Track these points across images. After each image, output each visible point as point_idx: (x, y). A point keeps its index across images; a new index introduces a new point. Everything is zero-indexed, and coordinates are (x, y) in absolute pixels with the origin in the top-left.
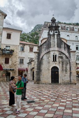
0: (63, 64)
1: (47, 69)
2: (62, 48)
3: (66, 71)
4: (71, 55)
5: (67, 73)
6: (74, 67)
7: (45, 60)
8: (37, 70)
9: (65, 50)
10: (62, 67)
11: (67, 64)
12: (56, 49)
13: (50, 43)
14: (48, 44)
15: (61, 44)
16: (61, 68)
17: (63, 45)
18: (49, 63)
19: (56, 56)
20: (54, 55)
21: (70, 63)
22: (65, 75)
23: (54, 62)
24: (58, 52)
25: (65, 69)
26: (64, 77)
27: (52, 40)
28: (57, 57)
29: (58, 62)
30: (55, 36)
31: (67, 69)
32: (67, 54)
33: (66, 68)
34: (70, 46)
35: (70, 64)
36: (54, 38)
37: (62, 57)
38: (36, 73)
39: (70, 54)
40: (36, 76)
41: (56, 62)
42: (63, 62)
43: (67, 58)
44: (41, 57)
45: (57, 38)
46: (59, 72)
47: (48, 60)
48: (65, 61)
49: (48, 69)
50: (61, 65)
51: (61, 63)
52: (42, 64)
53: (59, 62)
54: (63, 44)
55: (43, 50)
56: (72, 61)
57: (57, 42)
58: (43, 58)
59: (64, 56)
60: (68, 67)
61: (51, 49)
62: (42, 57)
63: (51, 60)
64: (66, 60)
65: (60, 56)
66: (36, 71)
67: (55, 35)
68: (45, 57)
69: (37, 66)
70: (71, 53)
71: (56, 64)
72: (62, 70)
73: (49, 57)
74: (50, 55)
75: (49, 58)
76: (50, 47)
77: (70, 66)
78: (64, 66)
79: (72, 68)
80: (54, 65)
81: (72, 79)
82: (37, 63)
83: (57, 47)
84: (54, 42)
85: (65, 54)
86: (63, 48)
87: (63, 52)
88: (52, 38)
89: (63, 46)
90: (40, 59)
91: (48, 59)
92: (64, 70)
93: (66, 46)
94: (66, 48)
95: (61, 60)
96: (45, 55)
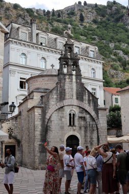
0: (86, 131)
1: (58, 140)
2: (84, 102)
3: (91, 144)
6: (105, 137)
7: (56, 122)
8: (40, 143)
9: (90, 105)
10: (85, 136)
11: (93, 130)
12: (75, 102)
13: (65, 90)
14: (61, 92)
15: (83, 93)
16: (83, 137)
17: (87, 96)
18: (62, 128)
19: (74, 115)
20: (70, 115)
21: (97, 129)
23: (71, 127)
24: (78, 108)
25: (89, 140)
27: (68, 85)
28: (76, 118)
29: (77, 128)
30: (72, 77)
31: (94, 140)
32: (93, 113)
34: (98, 99)
35: (98, 132)
36: (72, 81)
37: (84, 117)
38: (39, 148)
39: (97, 113)
40: (39, 155)
41: (74, 128)
42: (86, 128)
43: (93, 119)
44: (47, 117)
45: (77, 82)
47: (60, 122)
48: (89, 125)
49: (60, 140)
50: (83, 132)
51: (83, 128)
52: (50, 130)
53: (80, 128)
54: (87, 94)
55: (53, 103)
56: (102, 125)
57: (77, 90)
58: (52, 119)
59: (88, 116)
60: (95, 136)
61: (66, 102)
62: (50, 117)
63: (65, 123)
64: (91, 123)
65: (81, 115)
66: (40, 145)
67: (72, 75)
68: (55, 118)
69: (41, 135)
70: (99, 112)
71: (74, 130)
72: (85, 141)
73: (63, 117)
74: (64, 112)
75: (63, 119)
76: (64, 99)
77: (98, 134)
78: (88, 134)
79: (100, 139)
80: (71, 133)
83: (77, 98)
84: (72, 89)
85: (89, 113)
86: (87, 102)
87: (86, 109)
88: (67, 80)
89: (87, 98)
90: (47, 121)
91: (61, 120)
92: (88, 142)
93: (91, 98)
94: (91, 102)
95: (83, 123)
96: (56, 112)
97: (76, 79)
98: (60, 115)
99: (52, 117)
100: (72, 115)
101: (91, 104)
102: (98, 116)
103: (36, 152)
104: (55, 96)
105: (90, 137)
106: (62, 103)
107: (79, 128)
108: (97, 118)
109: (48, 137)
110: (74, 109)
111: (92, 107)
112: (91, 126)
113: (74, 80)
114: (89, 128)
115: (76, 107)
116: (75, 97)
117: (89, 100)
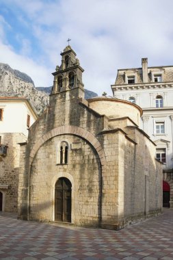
0: (82, 171)
1: (45, 184)
2: (81, 126)
3: (90, 190)
4: (105, 142)
5: (93, 195)
7: (42, 160)
8: (23, 188)
9: (89, 130)
10: (81, 178)
11: (95, 168)
13: (54, 115)
14: (49, 120)
15: (79, 114)
16: (78, 180)
17: (86, 116)
18: (49, 168)
19: (67, 148)
20: (62, 148)
21: (101, 166)
22: (87, 201)
23: (61, 166)
24: (72, 137)
25: (87, 184)
26: (85, 206)
27: (59, 107)
28: (69, 152)
29: (69, 167)
30: (65, 95)
31: (95, 184)
32: (94, 141)
33: (91, 182)
34: (103, 116)
36: (64, 101)
37: (81, 149)
38: (22, 194)
39: (101, 142)
40: (21, 202)
41: (65, 167)
42: (82, 165)
43: (94, 151)
44: (32, 155)
45: (71, 100)
46: (73, 192)
47: (47, 160)
48: (89, 160)
49: (47, 184)
50: (77, 173)
51: (78, 166)
52: (35, 172)
53: (74, 166)
54: (86, 112)
56: (108, 159)
57: (72, 111)
58: (38, 157)
59: (87, 146)
61: (55, 132)
62: (36, 155)
64: (92, 157)
65: (74, 147)
66: (23, 190)
67: (65, 91)
68: (41, 155)
69: (24, 177)
70: (105, 138)
71: (65, 170)
72: (81, 186)
73: (51, 153)
75: (51, 156)
76: (53, 128)
78: (86, 175)
80: (61, 175)
81: (104, 213)
82: (24, 169)
83: (71, 123)
84: (64, 111)
85: (88, 143)
86: (85, 126)
87: (83, 136)
88: (58, 101)
89: (85, 119)
90: (31, 160)
91: (48, 157)
92: (86, 187)
93: (92, 118)
94: (92, 124)
95: (78, 158)
96: (42, 147)
97: (70, 96)
98: (48, 150)
99: (38, 154)
100: (64, 149)
101: (92, 127)
102: (102, 145)
103: (19, 198)
104: (42, 127)
105: (89, 179)
106: (49, 134)
107: (72, 167)
108: (100, 148)
109: (33, 180)
110: (66, 140)
111: (93, 132)
112: (91, 162)
113: (68, 98)
114: (87, 165)
115: (69, 136)
116: (67, 122)
117: (89, 122)
